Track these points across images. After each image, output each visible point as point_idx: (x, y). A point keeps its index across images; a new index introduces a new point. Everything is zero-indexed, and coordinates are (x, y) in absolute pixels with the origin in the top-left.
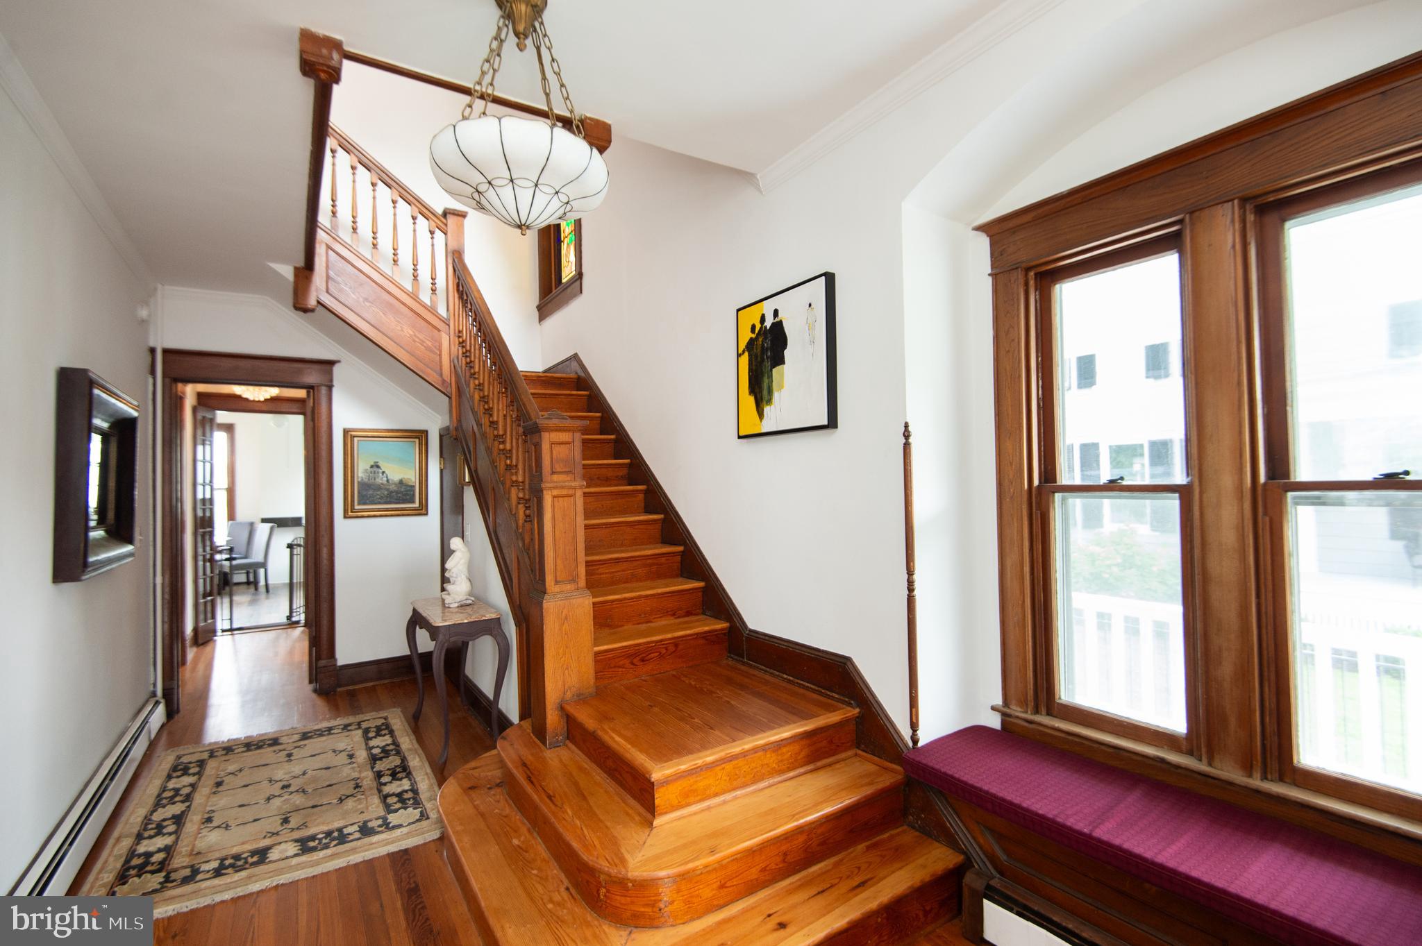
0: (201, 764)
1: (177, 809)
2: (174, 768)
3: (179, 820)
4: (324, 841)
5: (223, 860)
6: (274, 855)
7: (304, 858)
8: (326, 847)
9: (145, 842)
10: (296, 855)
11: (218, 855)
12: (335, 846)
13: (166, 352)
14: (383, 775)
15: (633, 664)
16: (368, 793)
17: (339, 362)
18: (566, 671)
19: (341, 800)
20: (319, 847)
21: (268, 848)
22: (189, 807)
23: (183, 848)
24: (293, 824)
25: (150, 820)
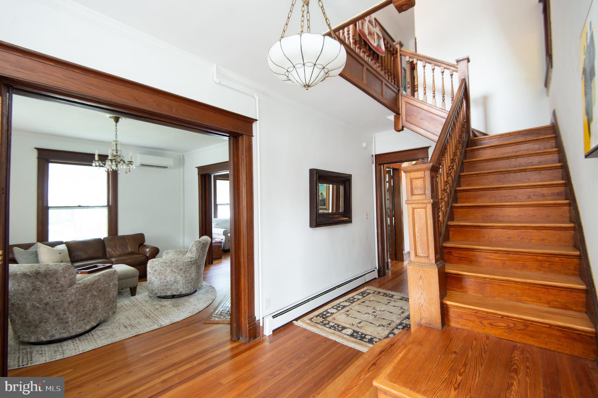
0: (369, 293)
1: (347, 304)
2: (361, 293)
3: (344, 307)
4: (358, 336)
5: (336, 324)
6: (344, 331)
7: (348, 337)
8: (356, 338)
9: (332, 309)
10: (348, 335)
11: (336, 322)
12: (358, 339)
13: (376, 156)
14: (401, 325)
15: (482, 323)
16: (389, 328)
17: (430, 147)
18: (422, 307)
19: (380, 326)
20: (355, 336)
21: (346, 328)
22: (350, 305)
23: (334, 316)
24: (359, 325)
25: (340, 304)
